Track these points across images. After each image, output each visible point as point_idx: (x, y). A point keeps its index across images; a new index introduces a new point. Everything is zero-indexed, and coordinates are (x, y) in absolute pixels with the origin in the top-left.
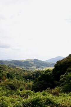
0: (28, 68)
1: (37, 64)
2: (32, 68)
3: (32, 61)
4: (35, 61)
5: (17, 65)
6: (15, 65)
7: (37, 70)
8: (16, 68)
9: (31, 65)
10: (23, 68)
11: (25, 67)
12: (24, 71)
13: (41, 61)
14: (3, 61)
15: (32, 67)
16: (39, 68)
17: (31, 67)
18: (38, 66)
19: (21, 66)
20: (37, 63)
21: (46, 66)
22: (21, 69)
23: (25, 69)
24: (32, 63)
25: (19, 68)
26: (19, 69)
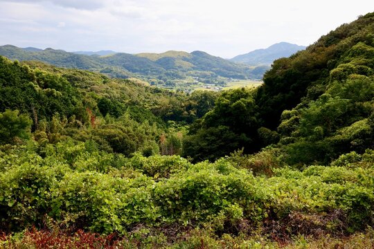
0: (170, 84)
1: (203, 69)
2: (186, 81)
3: (185, 59)
4: (194, 59)
5: (134, 71)
6: (125, 72)
7: (202, 88)
8: (128, 81)
9: (180, 73)
10: (153, 83)
11: (160, 78)
12: (157, 91)
13: (218, 59)
14: (82, 55)
15: (185, 78)
16: (208, 82)
17: (181, 78)
18: (205, 76)
19: (147, 74)
20: (203, 66)
21: (234, 77)
22: (147, 84)
23: (159, 87)
24: (187, 65)
25: (139, 81)
26: (139, 85)
